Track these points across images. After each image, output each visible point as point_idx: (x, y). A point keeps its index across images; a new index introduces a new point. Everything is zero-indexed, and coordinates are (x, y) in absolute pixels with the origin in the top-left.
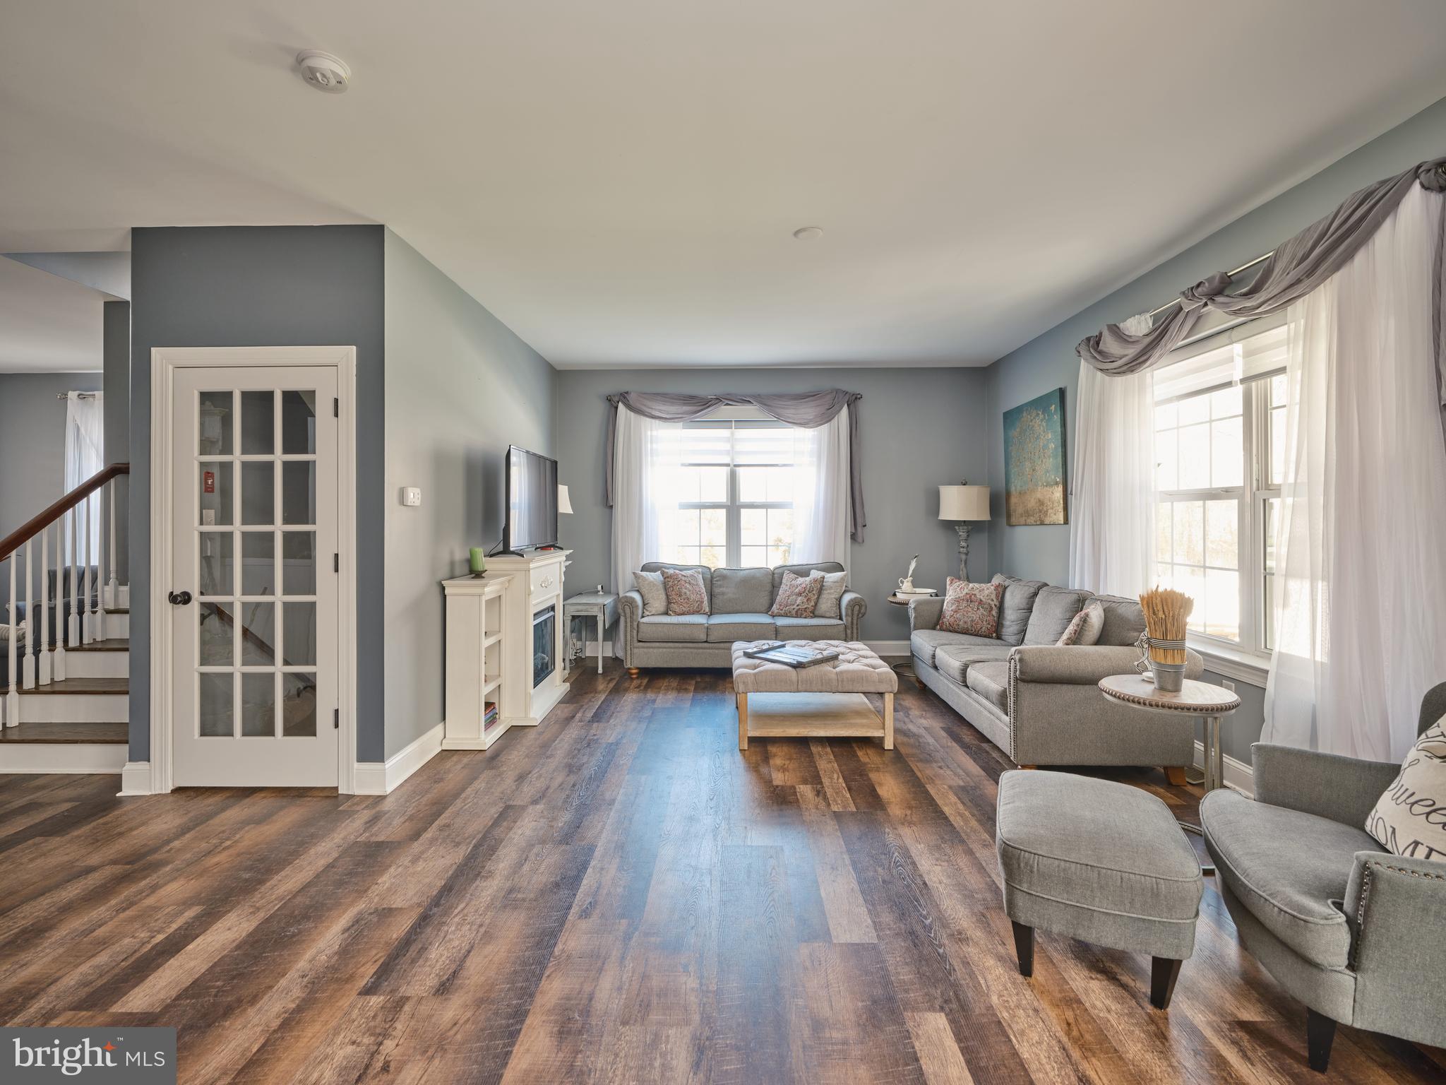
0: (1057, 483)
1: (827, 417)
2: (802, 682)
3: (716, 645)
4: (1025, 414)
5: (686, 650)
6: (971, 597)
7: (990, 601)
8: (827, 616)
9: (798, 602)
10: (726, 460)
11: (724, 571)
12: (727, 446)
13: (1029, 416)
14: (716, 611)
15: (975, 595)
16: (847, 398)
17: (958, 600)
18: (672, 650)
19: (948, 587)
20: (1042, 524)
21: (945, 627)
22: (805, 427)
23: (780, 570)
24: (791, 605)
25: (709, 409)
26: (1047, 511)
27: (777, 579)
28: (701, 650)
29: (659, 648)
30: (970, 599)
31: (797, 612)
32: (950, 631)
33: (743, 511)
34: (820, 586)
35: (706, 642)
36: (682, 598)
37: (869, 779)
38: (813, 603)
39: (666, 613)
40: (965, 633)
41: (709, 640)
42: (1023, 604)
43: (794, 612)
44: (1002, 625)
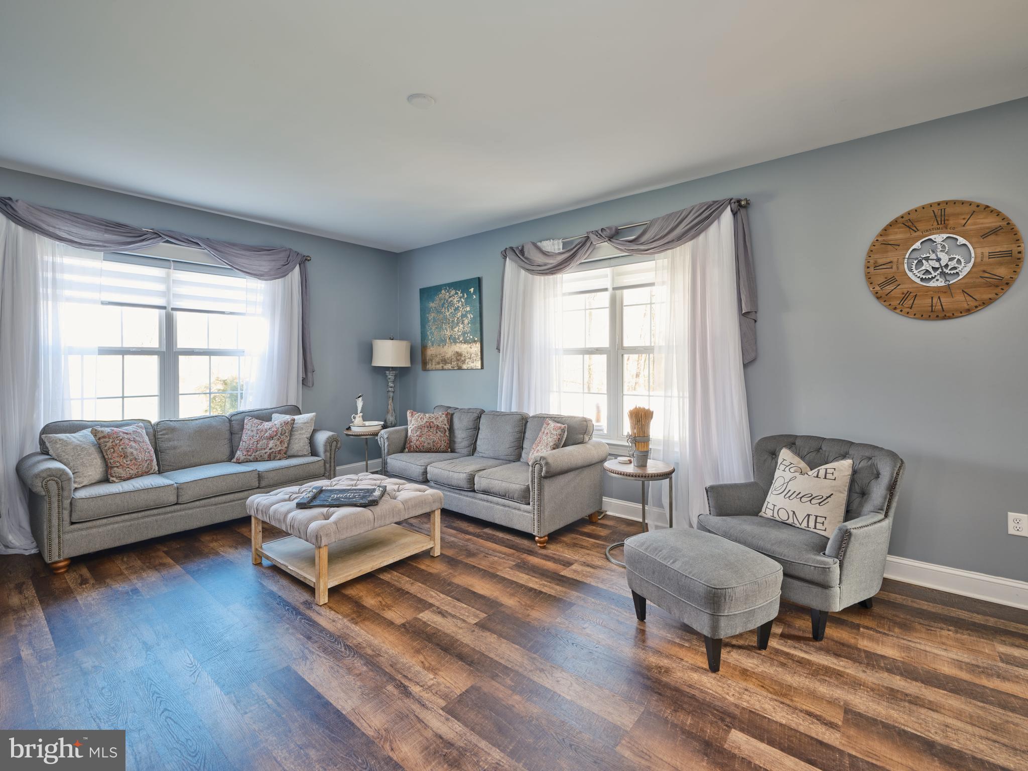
0: (475, 342)
1: (281, 272)
2: (377, 519)
3: (189, 505)
4: (443, 291)
5: (146, 519)
6: (430, 424)
7: (444, 426)
8: (300, 454)
9: (271, 445)
10: (161, 302)
11: (171, 423)
12: (162, 287)
13: (448, 294)
14: (166, 468)
15: (433, 422)
16: (299, 259)
17: (420, 428)
18: (128, 523)
19: (409, 418)
20: (460, 368)
21: (412, 449)
22: (259, 279)
23: (238, 417)
24: (261, 449)
25: (144, 243)
26: (465, 360)
27: (236, 427)
28: (170, 515)
29: (106, 525)
30: (430, 426)
31: (270, 455)
32: (417, 452)
33: (182, 359)
34: (291, 428)
35: (177, 504)
36: (128, 459)
37: (458, 586)
38: (286, 445)
39: (106, 480)
40: (429, 452)
41: (180, 501)
42: (471, 425)
43: (266, 456)
44: (454, 442)
